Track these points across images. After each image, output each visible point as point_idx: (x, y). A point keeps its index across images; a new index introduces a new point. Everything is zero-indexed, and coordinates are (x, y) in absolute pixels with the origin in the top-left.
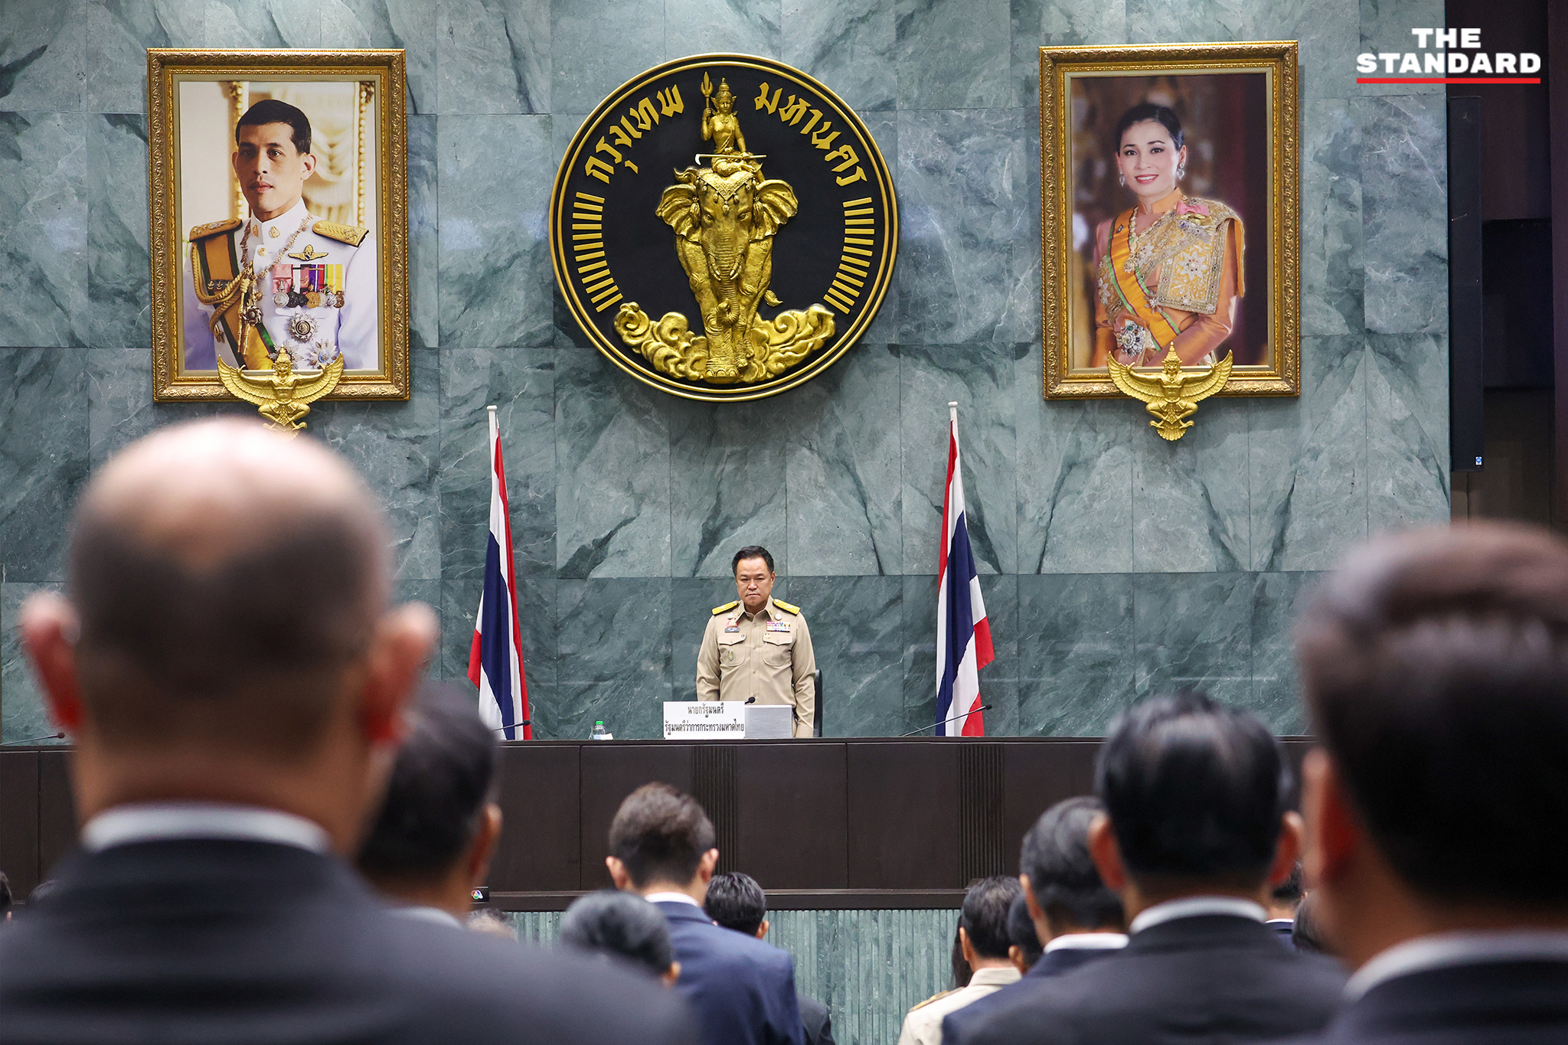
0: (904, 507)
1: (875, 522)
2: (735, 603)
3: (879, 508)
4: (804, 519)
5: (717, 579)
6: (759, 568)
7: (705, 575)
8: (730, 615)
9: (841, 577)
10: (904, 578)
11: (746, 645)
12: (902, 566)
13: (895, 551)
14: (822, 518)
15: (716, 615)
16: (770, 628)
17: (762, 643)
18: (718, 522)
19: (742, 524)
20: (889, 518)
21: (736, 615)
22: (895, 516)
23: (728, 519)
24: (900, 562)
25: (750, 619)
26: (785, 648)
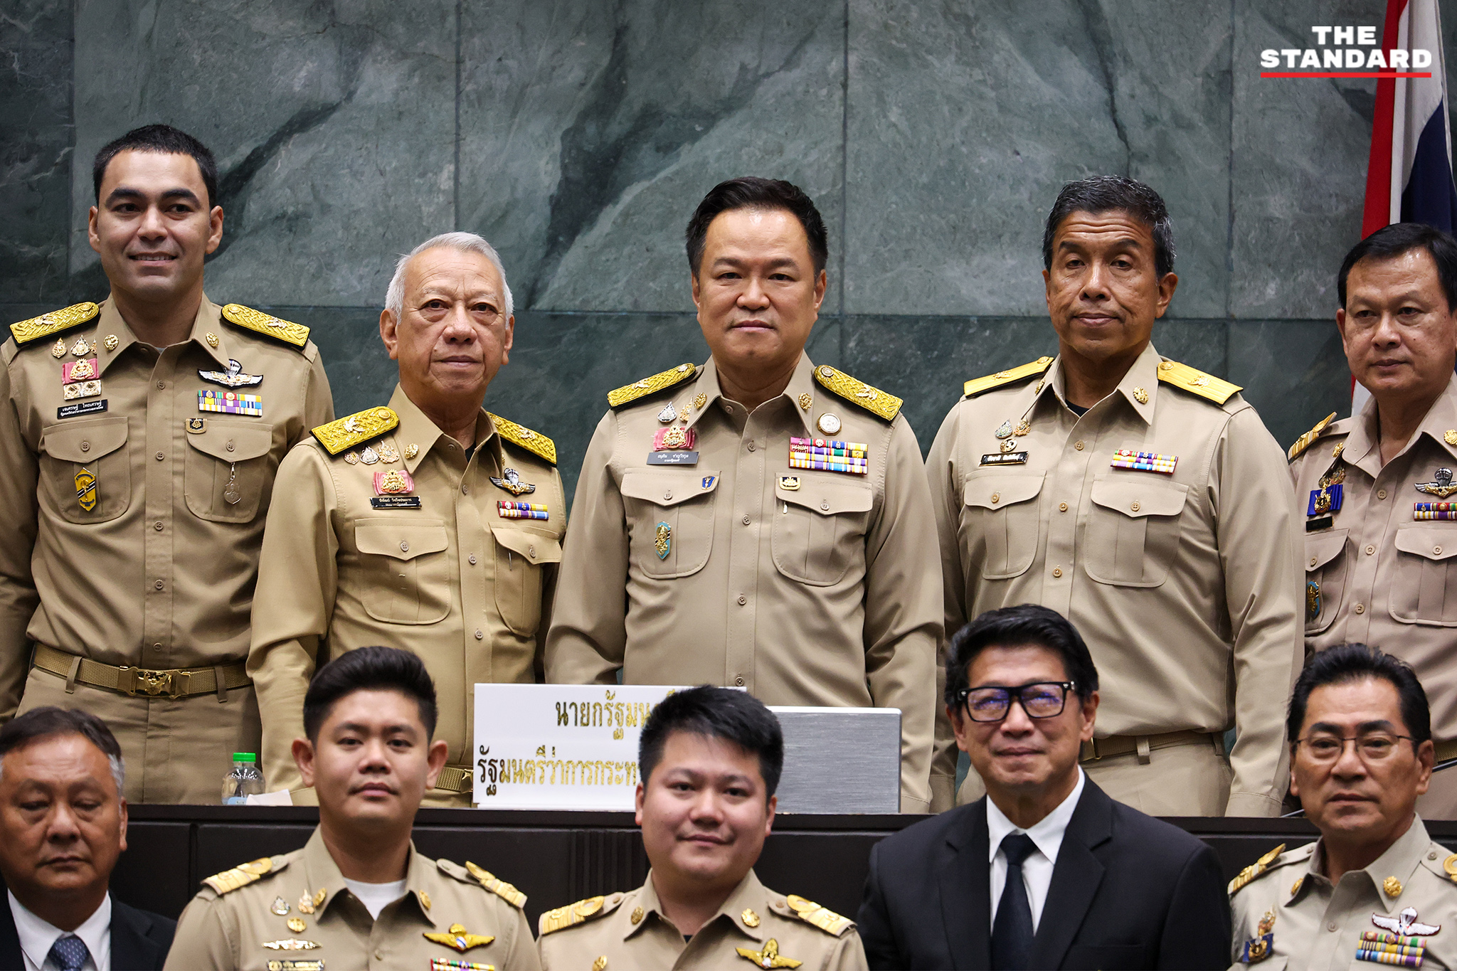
0: (1240, 93)
1: (1141, 138)
2: (684, 370)
3: (1155, 91)
4: (903, 125)
5: (606, 317)
6: (780, 241)
7: (570, 304)
8: (666, 410)
9: (1024, 319)
10: (1233, 329)
11: (719, 510)
12: (1228, 291)
13: (1208, 239)
14: (964, 121)
15: (619, 409)
16: (800, 459)
17: (770, 506)
18: (617, 127)
19: (695, 137)
20: (1189, 127)
21: (687, 408)
22: (1210, 119)
23: (649, 116)
24: (1222, 275)
25: (734, 424)
26: (846, 527)
